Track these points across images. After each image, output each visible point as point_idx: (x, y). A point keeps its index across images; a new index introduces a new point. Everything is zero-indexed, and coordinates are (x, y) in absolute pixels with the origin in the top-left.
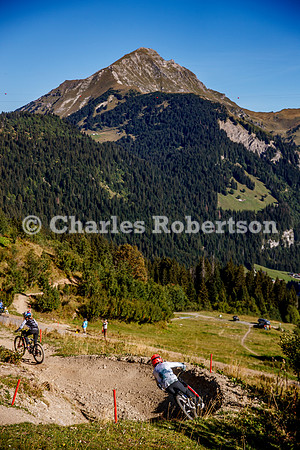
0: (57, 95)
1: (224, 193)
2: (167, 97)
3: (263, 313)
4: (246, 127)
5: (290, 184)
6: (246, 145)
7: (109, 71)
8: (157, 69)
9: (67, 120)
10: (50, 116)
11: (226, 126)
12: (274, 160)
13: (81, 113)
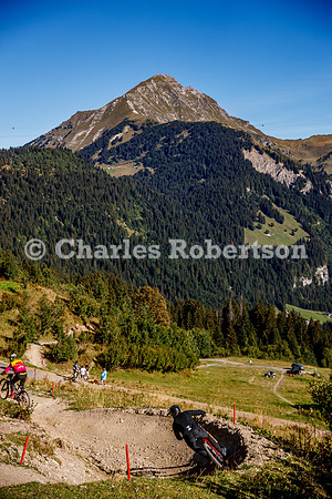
0: (68, 127)
1: (251, 228)
2: (187, 126)
3: (297, 357)
4: (272, 156)
5: (322, 216)
6: (274, 176)
7: (123, 100)
8: (175, 98)
9: (80, 155)
10: (62, 150)
11: (251, 156)
12: (304, 191)
13: (95, 146)
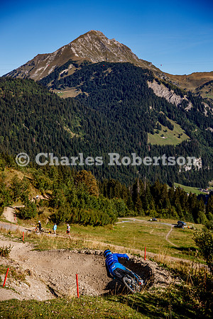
0: (32, 65)
1: (152, 133)
2: (110, 65)
3: (181, 217)
4: (167, 86)
5: (199, 125)
6: (167, 99)
7: (68, 47)
8: (103, 46)
9: (39, 83)
10: (28, 80)
11: (153, 85)
12: (187, 109)
13: (50, 77)
